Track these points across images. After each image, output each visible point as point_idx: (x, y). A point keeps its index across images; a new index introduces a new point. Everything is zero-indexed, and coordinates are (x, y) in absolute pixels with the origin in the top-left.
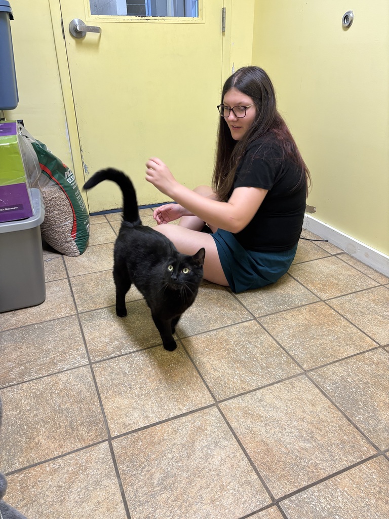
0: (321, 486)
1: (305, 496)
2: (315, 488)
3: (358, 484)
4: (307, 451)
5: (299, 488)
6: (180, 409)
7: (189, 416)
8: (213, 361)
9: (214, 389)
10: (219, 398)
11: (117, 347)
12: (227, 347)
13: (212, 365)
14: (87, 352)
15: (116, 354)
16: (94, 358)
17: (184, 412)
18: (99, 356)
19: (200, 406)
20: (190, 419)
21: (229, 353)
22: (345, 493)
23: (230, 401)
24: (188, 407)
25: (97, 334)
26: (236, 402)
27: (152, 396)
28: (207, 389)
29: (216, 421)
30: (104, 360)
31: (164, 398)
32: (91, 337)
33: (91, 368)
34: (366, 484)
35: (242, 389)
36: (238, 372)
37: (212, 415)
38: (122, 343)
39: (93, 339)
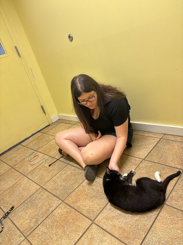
0: (150, 232)
1: (147, 241)
2: (148, 235)
3: (163, 222)
4: (138, 221)
5: (143, 239)
6: (79, 235)
7: (84, 235)
8: (82, 203)
9: (89, 216)
10: (93, 219)
11: (35, 222)
12: (85, 193)
13: (83, 205)
14: (21, 232)
15: (36, 226)
16: (26, 234)
17: (81, 235)
18: (28, 231)
19: (87, 228)
20: (85, 237)
21: (87, 196)
22: (160, 230)
23: (98, 217)
24: (82, 231)
25: (22, 221)
26: (101, 216)
27: (63, 236)
28: (86, 218)
29: (97, 230)
30: (32, 232)
31: (69, 233)
32: (19, 224)
33: (27, 240)
34: (165, 221)
35: (100, 208)
36: (95, 202)
37: (94, 229)
38: (37, 218)
39: (21, 224)
